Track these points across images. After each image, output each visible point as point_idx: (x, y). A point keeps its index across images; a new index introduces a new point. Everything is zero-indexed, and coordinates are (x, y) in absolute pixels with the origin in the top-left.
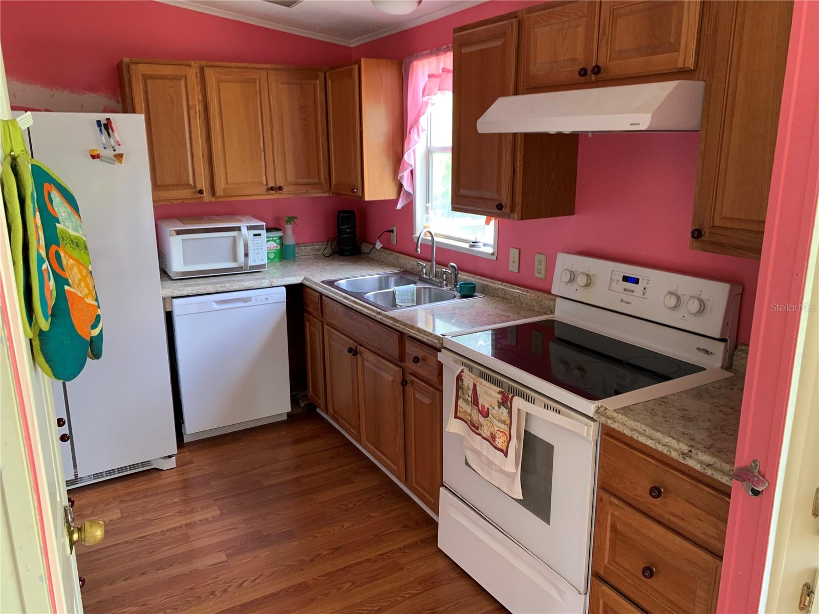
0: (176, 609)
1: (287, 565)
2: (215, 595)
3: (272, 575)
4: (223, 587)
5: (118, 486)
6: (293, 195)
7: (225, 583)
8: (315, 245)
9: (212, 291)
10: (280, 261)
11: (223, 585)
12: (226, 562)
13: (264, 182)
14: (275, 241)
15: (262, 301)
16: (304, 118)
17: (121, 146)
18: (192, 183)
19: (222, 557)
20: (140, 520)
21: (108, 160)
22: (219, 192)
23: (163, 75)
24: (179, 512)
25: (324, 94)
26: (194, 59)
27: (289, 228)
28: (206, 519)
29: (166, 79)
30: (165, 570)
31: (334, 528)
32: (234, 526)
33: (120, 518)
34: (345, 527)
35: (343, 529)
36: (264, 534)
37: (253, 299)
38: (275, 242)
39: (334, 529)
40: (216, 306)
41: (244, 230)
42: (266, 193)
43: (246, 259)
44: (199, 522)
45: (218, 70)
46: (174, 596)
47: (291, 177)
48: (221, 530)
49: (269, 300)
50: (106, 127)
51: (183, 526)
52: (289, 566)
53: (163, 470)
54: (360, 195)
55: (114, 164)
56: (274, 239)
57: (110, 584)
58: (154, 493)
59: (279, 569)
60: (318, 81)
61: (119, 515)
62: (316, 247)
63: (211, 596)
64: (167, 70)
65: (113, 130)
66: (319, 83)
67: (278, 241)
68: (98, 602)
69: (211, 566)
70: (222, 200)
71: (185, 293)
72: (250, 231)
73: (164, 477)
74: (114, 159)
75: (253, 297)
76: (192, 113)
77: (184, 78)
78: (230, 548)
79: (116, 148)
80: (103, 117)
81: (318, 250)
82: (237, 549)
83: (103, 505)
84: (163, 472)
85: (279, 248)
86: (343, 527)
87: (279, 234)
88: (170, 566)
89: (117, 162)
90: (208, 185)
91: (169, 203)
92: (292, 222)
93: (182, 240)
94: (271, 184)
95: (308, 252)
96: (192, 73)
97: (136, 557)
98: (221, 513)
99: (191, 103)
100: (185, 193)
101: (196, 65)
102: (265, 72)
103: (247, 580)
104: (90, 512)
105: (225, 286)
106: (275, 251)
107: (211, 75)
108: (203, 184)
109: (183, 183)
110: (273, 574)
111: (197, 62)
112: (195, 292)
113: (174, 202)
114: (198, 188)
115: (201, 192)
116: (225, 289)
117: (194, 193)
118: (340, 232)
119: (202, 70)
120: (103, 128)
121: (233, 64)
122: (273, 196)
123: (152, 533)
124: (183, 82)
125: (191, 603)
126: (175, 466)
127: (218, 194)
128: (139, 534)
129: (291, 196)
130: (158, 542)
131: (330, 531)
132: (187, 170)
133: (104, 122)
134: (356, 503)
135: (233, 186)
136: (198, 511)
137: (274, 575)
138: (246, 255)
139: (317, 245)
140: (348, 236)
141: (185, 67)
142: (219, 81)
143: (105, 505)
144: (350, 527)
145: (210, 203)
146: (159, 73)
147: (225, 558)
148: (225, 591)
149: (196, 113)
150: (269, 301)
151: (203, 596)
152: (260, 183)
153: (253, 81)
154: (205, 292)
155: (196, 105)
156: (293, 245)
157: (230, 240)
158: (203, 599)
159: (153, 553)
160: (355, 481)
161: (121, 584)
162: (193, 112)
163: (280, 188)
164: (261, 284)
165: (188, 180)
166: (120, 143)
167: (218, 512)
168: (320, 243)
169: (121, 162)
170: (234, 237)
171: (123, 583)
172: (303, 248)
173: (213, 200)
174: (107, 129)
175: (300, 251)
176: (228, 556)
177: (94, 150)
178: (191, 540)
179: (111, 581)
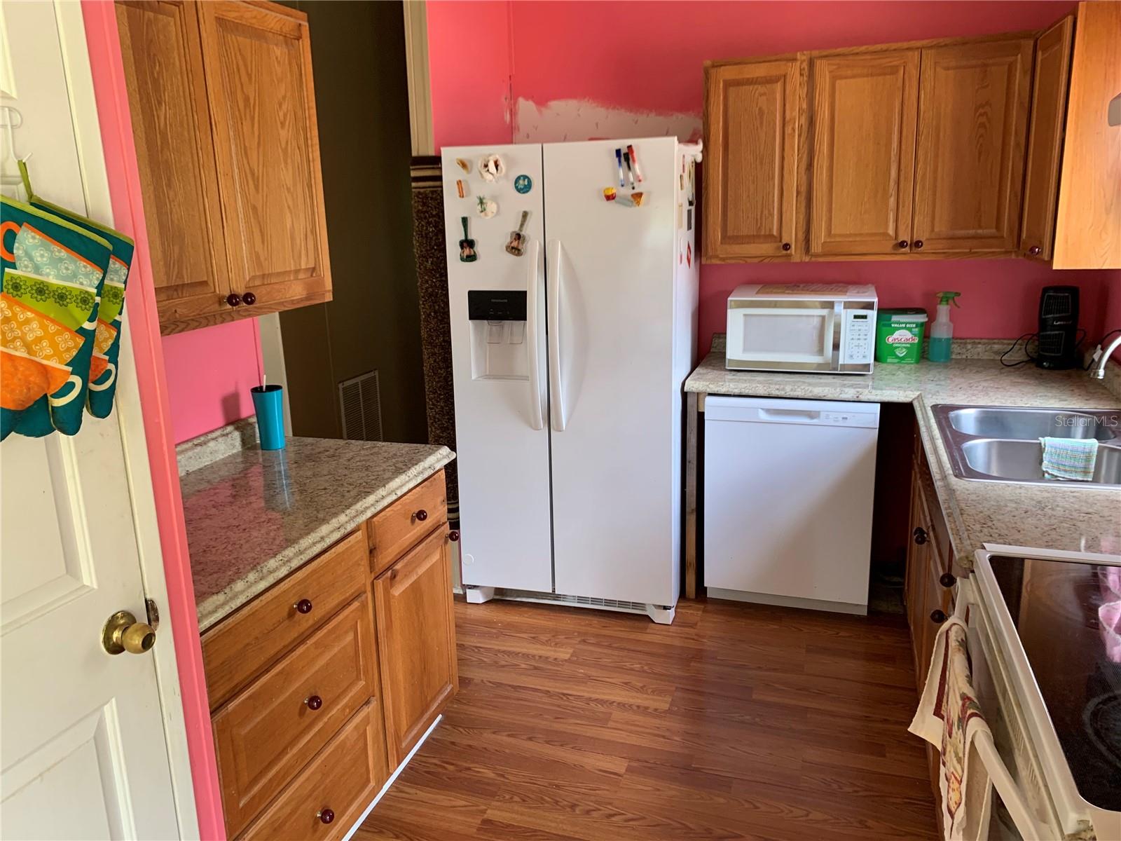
0: (524, 801)
1: (684, 824)
2: (574, 811)
3: (655, 826)
4: (589, 805)
5: (595, 621)
6: (943, 255)
7: (595, 802)
8: (994, 343)
9: (761, 392)
10: (918, 362)
11: (591, 804)
12: (620, 776)
13: (891, 232)
14: (910, 329)
15: (837, 421)
16: (982, 125)
17: (642, 183)
18: (775, 233)
19: (619, 766)
20: (581, 673)
21: (625, 202)
22: (816, 247)
23: (753, 79)
24: (626, 683)
25: (1028, 78)
26: (802, 49)
27: (943, 311)
28: (647, 708)
29: (756, 83)
30: (554, 747)
31: (792, 809)
32: (667, 734)
33: (566, 660)
34: (811, 817)
35: (804, 818)
36: (693, 766)
37: (823, 415)
38: (911, 332)
39: (792, 812)
40: (763, 416)
41: (839, 309)
42: (893, 252)
43: (835, 352)
44: (635, 708)
45: (837, 60)
46: (535, 784)
47: (941, 227)
48: (651, 731)
49: (847, 421)
50: (625, 157)
51: (615, 704)
52: (687, 827)
53: (653, 622)
54: (1046, 258)
55: (631, 207)
56: (908, 326)
57: (494, 733)
58: (622, 647)
59: (670, 824)
60: (1019, 56)
61: (567, 656)
62: (996, 347)
63: (568, 809)
64: (760, 71)
65: (634, 161)
66: (1020, 62)
67: (916, 330)
68: (470, 746)
69: (600, 770)
70: (821, 260)
71: (723, 390)
72: (849, 310)
73: (648, 631)
74: (632, 199)
75: (822, 413)
76: (788, 130)
77: (782, 80)
78: (638, 760)
79: (635, 185)
80: (622, 144)
81: (997, 353)
82: (645, 765)
83: (563, 637)
84: (654, 624)
85: (916, 341)
86: (807, 815)
87: (922, 318)
88: (562, 745)
89: (634, 204)
90: (801, 236)
91: (741, 262)
92: (951, 301)
93: (745, 315)
94: (904, 236)
95: (978, 354)
96: (794, 71)
97: (541, 715)
98: (669, 709)
99: (788, 117)
100: (766, 249)
101: (804, 58)
102: (917, 54)
103: (623, 814)
104: (547, 639)
105: (783, 389)
106: (908, 345)
107: (824, 70)
108: (791, 234)
109: (763, 233)
110: (658, 825)
111: (805, 52)
112: (737, 391)
113: (749, 260)
114: (784, 242)
115: (786, 247)
116: (781, 393)
117: (778, 248)
118: (1043, 324)
119: (811, 64)
120: (623, 159)
121: (863, 48)
122: (904, 256)
123: (578, 694)
124: (779, 86)
125: (542, 803)
126: (670, 623)
127: (813, 251)
128: (567, 689)
129: (940, 258)
130: (574, 709)
131: (782, 811)
132: (772, 215)
133: (624, 150)
134: (858, 789)
135: (838, 239)
136: (647, 694)
137: (658, 828)
138: (836, 347)
139: (998, 343)
140: (1057, 332)
141: (784, 63)
142: (834, 79)
143: (566, 638)
144: (817, 822)
145: (801, 264)
146: (748, 76)
147: (622, 771)
148: (588, 812)
149: (793, 130)
150: (847, 423)
151: (561, 804)
152: (886, 234)
153: (893, 71)
154: (751, 393)
155: (795, 119)
156: (948, 339)
157: (816, 322)
158: (560, 808)
159: (562, 720)
160: (887, 755)
161: (503, 738)
162: (790, 128)
163: (918, 244)
164: (841, 394)
165: (771, 230)
166: (641, 178)
167: (666, 706)
168: (1005, 341)
169: (638, 203)
170: (823, 317)
171: (505, 738)
172: (969, 346)
173: (807, 259)
174: (627, 159)
175: (964, 350)
176: (630, 770)
177: (608, 189)
178: (609, 726)
179: (498, 728)
